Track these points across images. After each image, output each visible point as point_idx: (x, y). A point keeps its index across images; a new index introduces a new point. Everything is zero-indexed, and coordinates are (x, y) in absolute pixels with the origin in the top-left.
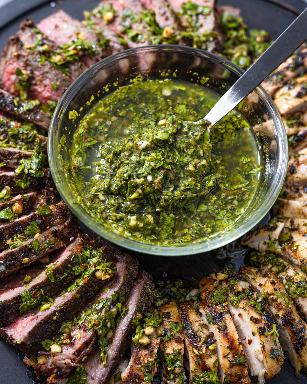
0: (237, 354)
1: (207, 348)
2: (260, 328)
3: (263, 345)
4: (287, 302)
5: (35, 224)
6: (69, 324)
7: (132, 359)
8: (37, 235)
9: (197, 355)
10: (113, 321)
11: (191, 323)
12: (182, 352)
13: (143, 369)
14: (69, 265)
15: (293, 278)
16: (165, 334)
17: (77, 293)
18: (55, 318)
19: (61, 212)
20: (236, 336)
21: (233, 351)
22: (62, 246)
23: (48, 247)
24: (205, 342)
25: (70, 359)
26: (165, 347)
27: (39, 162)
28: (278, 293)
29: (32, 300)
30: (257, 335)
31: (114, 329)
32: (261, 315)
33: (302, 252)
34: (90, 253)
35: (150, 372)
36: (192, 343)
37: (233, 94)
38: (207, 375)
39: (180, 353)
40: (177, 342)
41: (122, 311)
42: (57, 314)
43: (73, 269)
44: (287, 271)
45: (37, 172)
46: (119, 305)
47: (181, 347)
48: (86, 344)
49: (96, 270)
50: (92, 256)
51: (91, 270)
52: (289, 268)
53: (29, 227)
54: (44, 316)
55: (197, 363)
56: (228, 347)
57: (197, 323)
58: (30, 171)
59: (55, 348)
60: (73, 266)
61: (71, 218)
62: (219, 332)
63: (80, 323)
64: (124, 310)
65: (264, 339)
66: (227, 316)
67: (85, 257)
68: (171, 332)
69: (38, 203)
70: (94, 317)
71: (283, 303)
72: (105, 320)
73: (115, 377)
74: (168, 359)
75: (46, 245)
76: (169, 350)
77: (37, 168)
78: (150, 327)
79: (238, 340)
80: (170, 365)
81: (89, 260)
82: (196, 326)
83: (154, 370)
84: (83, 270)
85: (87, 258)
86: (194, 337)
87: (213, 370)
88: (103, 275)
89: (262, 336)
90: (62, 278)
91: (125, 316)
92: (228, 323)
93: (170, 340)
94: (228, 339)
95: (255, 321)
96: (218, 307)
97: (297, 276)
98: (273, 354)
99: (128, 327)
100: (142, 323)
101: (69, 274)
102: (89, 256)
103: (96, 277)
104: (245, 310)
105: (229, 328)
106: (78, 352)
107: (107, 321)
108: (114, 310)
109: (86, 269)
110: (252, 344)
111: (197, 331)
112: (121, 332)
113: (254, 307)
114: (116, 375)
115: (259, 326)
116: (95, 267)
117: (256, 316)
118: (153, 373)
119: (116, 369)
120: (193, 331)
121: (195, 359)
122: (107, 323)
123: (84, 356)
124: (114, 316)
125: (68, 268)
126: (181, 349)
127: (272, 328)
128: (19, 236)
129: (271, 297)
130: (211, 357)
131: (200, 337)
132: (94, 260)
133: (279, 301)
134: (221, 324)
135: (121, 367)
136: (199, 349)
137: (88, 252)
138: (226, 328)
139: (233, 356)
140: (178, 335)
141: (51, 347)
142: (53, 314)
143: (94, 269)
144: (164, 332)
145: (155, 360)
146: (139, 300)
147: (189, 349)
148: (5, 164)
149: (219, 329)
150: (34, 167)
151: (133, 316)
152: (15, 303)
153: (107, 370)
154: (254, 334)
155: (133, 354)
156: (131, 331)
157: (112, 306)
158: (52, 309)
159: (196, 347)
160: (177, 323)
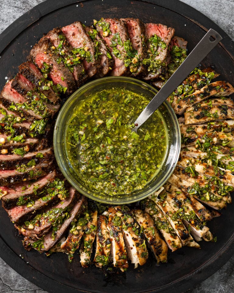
0: (123, 254)
1: (106, 245)
2: (137, 243)
3: (138, 251)
4: (153, 233)
5: (34, 161)
6: (40, 216)
7: (68, 239)
8: (33, 167)
9: (100, 247)
10: (62, 220)
11: (102, 230)
12: (93, 241)
13: (72, 245)
14: (46, 188)
15: (160, 219)
16: (87, 230)
17: (47, 203)
18: (33, 213)
19: (49, 157)
20: (124, 245)
21: (121, 252)
22: (45, 175)
23: (37, 175)
24: (106, 242)
25: (37, 234)
26: (86, 236)
27: (44, 126)
28: (149, 228)
29: (24, 201)
30: (135, 247)
31: (62, 223)
32: (138, 236)
33: (167, 208)
34: (58, 183)
35: (75, 247)
36: (100, 240)
37: (147, 111)
38: (104, 257)
39: (92, 242)
40: (92, 236)
41: (68, 216)
42: (35, 211)
43: (47, 190)
44: (158, 214)
45: (41, 131)
46: (66, 214)
47: (93, 238)
48: (46, 228)
49: (58, 194)
50: (58, 184)
51: (56, 193)
52: (159, 213)
53: (30, 162)
54: (28, 211)
55: (100, 250)
56: (119, 250)
57: (105, 230)
58: (38, 130)
59: (31, 226)
60: (47, 188)
61: (53, 161)
62: (115, 242)
63: (46, 217)
64: (69, 216)
65: (139, 249)
66: (120, 234)
67: (55, 185)
68: (90, 230)
69: (38, 147)
70: (52, 217)
71: (151, 234)
72: (58, 220)
73: (58, 244)
74: (85, 243)
75: (37, 174)
76: (87, 239)
77: (42, 129)
78: (79, 226)
79: (124, 247)
80: (85, 246)
81: (56, 186)
82: (104, 232)
83: (77, 247)
84: (52, 191)
85: (56, 185)
86: (101, 237)
87: (107, 256)
88: (61, 197)
89: (137, 247)
90: (40, 193)
91: (69, 218)
92: (120, 238)
93: (89, 234)
94: (119, 246)
95: (134, 239)
96: (116, 228)
97: (163, 218)
98: (143, 255)
99: (69, 225)
100: (76, 224)
101: (44, 192)
102: (57, 184)
103: (58, 197)
104: (130, 233)
105: (120, 240)
106: (42, 231)
107: (59, 220)
108: (63, 216)
109: (54, 191)
110: (133, 249)
111: (104, 235)
112: (65, 226)
113: (134, 231)
114: (59, 243)
115: (136, 242)
116: (58, 192)
117: (135, 236)
118: (76, 248)
119: (59, 241)
120: (102, 234)
121: (99, 248)
122: (58, 222)
123: (44, 235)
124: (63, 219)
125: (45, 189)
126: (93, 240)
127: (143, 243)
128: (24, 165)
129: (145, 230)
130: (107, 250)
131: (104, 239)
132: (59, 187)
133: (149, 232)
134: (116, 238)
135: (61, 240)
136: (102, 244)
137: (57, 182)
138: (119, 240)
139: (121, 255)
140: (93, 232)
141: (29, 225)
142: (33, 211)
143: (57, 193)
144: (86, 229)
145: (78, 243)
146: (77, 213)
147: (97, 242)
148: (26, 120)
149: (116, 241)
150: (40, 128)
151: (72, 220)
152: (15, 201)
153: (54, 243)
154: (133, 246)
155: (69, 236)
156: (70, 227)
157: (62, 214)
158: (33, 208)
159: (101, 243)
160: (94, 226)
